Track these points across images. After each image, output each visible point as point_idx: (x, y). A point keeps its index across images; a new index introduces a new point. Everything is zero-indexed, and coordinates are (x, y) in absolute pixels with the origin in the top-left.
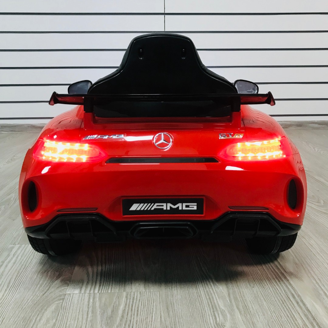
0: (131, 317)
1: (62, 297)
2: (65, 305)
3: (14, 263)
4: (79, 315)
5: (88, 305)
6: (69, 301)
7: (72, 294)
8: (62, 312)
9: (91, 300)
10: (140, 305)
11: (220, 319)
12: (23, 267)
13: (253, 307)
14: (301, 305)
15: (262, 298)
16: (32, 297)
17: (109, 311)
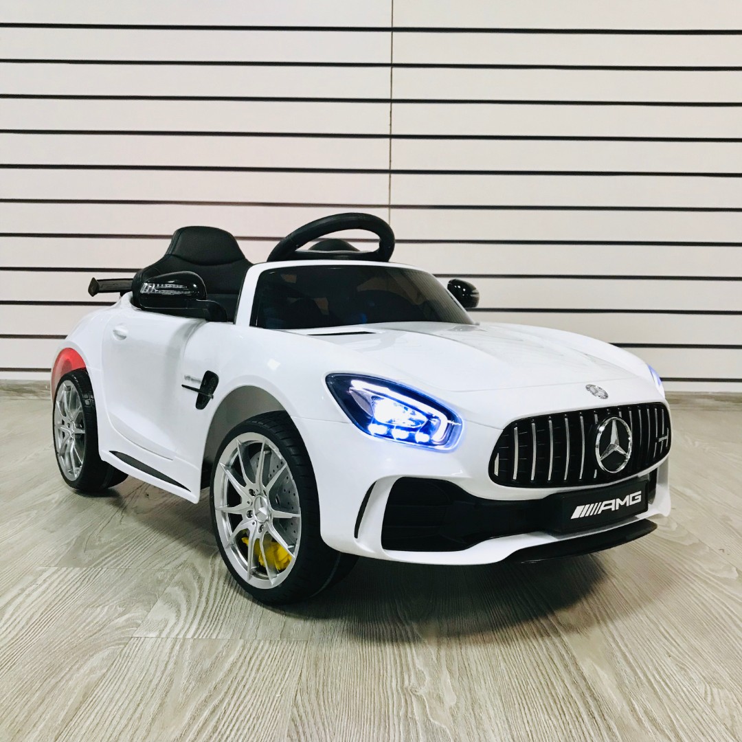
0: (246, 672)
1: (124, 641)
2: (128, 651)
3: (44, 592)
4: (150, 666)
5: (170, 653)
6: (136, 646)
7: (142, 639)
8: (120, 660)
9: (177, 648)
10: (266, 657)
11: (408, 683)
12: (60, 597)
13: (479, 668)
14: (572, 669)
15: (500, 659)
16: (69, 638)
17: (207, 664)
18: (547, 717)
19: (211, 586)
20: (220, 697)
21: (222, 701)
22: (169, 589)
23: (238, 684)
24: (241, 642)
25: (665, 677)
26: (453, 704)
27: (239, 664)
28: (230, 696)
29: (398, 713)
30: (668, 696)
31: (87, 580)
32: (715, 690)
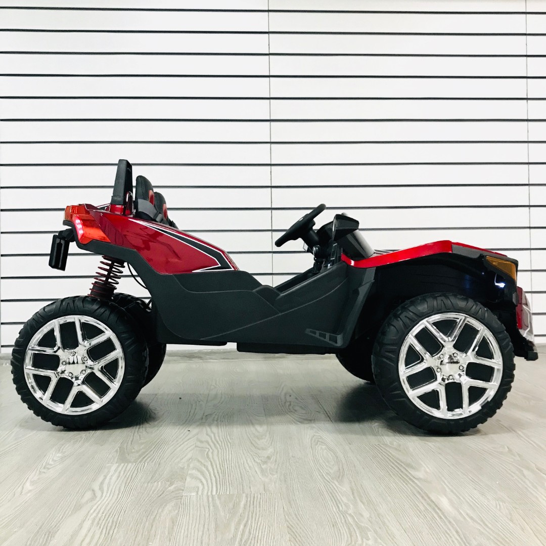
0: (254, 508)
1: (179, 498)
2: (185, 502)
3: (119, 477)
4: (200, 508)
5: (208, 502)
6: (188, 500)
7: (189, 496)
8: (183, 506)
9: (210, 499)
10: (261, 501)
11: (343, 508)
12: (129, 479)
13: (377, 500)
14: (426, 498)
15: (387, 495)
16: (148, 497)
17: (231, 505)
18: (418, 519)
19: (213, 469)
20: (246, 519)
21: (247, 521)
22: (190, 472)
23: (252, 514)
24: (244, 495)
25: (474, 499)
26: (368, 516)
27: (248, 505)
28: (250, 519)
29: (341, 521)
30: (477, 507)
31: (139, 469)
32: (501, 503)
